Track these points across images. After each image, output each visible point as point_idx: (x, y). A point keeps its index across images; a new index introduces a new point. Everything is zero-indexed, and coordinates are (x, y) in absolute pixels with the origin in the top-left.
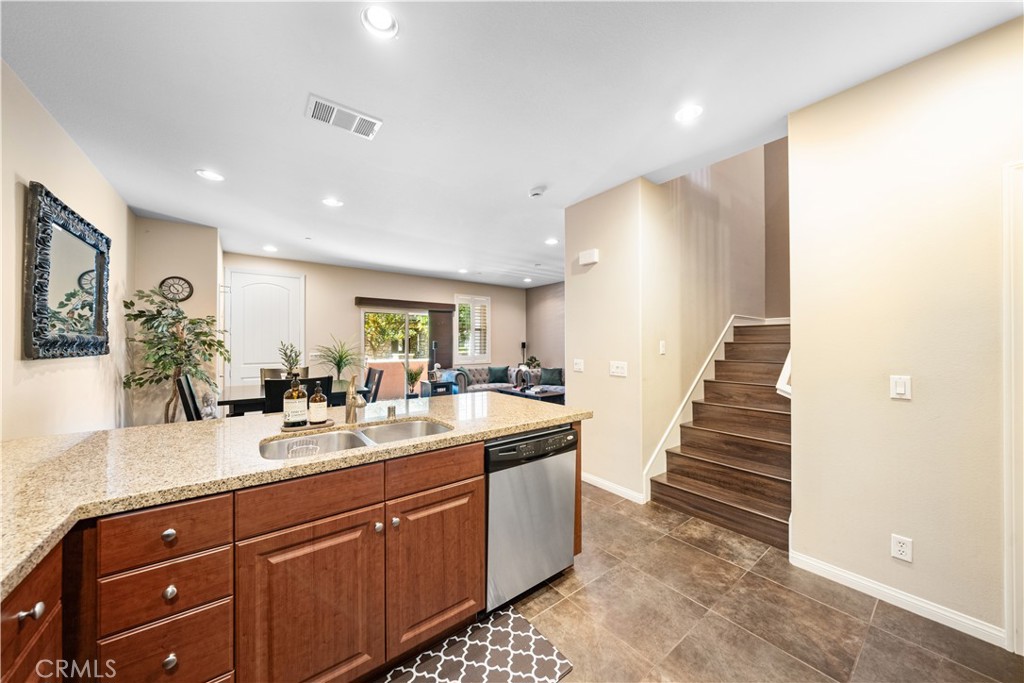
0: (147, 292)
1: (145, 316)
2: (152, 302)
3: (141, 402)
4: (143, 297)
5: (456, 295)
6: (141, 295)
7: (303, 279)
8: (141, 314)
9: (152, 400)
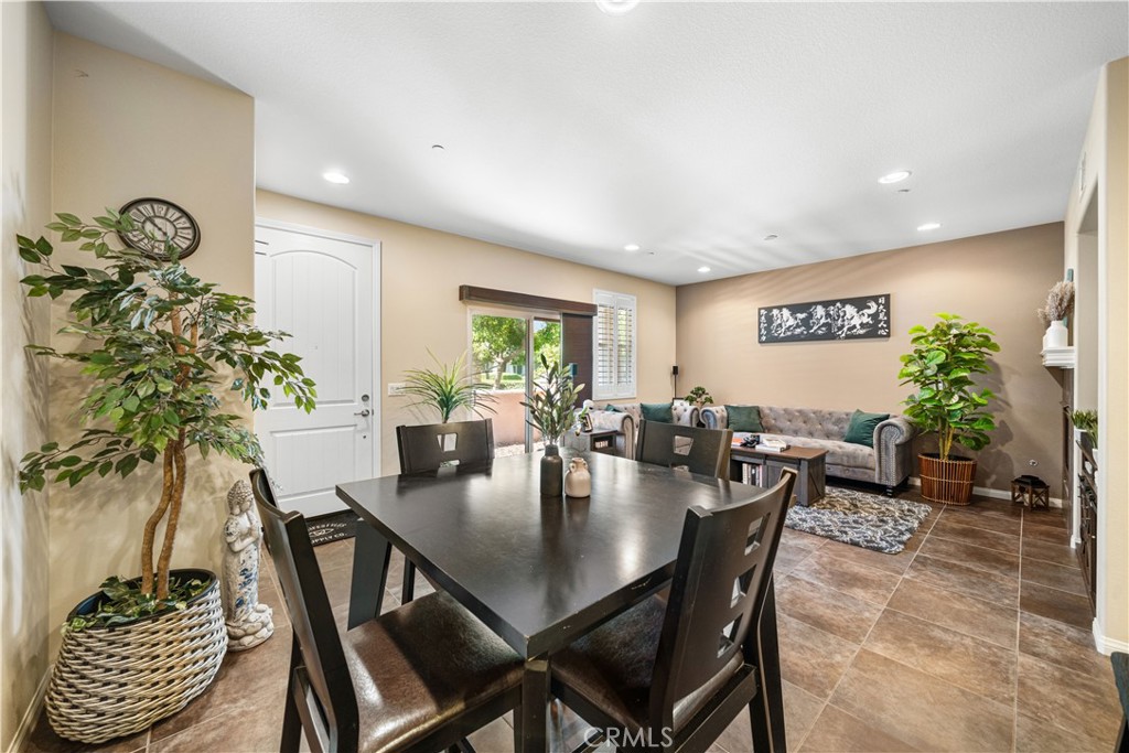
0: (88, 220)
1: (85, 284)
2: (102, 252)
3: (71, 514)
4: (76, 235)
5: (595, 290)
6: (70, 227)
7: (376, 248)
8: (74, 277)
9: (101, 506)
